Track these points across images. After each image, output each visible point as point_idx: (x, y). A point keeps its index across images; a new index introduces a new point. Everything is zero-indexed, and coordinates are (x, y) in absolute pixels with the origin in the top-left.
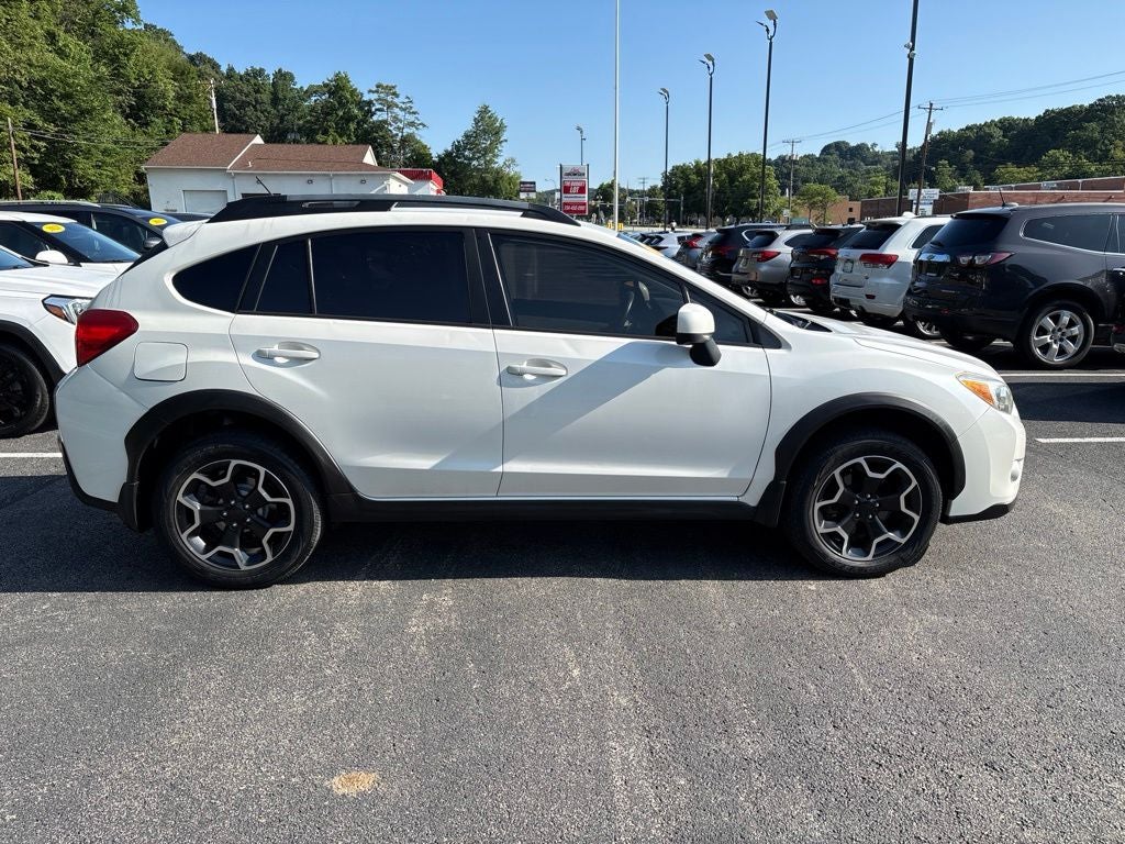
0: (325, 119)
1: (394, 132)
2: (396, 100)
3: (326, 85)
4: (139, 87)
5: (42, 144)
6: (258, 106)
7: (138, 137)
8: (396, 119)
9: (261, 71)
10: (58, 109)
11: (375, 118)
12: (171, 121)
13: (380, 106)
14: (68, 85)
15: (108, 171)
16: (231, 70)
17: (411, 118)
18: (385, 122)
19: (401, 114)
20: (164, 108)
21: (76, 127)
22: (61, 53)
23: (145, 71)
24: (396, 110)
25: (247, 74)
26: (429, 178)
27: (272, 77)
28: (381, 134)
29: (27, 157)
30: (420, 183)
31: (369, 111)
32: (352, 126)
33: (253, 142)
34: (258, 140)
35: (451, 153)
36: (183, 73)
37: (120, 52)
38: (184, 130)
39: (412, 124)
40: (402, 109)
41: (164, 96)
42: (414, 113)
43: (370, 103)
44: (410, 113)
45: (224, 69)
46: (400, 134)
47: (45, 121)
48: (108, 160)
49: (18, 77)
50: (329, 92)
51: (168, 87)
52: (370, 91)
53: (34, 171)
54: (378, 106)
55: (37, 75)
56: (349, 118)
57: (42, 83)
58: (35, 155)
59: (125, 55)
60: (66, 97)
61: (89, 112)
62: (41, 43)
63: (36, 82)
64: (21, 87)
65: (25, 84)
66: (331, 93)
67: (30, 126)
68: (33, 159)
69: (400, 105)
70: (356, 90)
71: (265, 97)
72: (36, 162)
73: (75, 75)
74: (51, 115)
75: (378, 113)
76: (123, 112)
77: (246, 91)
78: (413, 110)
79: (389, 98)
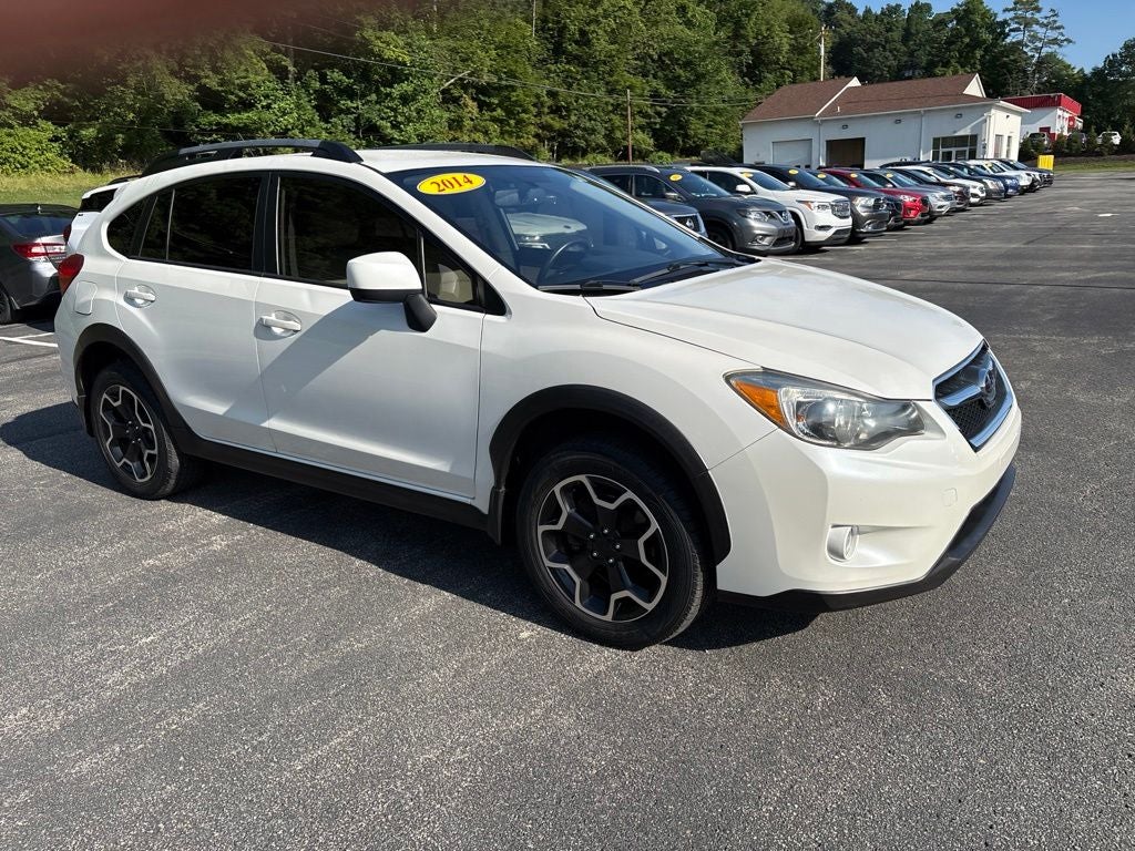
0: (948, 50)
1: (1030, 54)
2: (1037, 16)
3: (954, 11)
4: (757, 45)
5: (664, 109)
6: (887, 46)
7: (750, 94)
8: (1034, 38)
9: (898, 6)
10: (679, 76)
11: (1008, 40)
12: (783, 75)
13: (1016, 26)
14: (690, 53)
15: (718, 130)
16: (868, 11)
17: (1052, 34)
18: (1020, 43)
19: (1040, 31)
20: (777, 63)
21: (691, 91)
22: (689, 24)
23: (764, 28)
24: (1035, 27)
25: (882, 13)
26: (1056, 104)
27: (907, 12)
28: (1012, 57)
29: (651, 123)
30: (1038, 112)
31: (1003, 32)
32: (978, 53)
33: (849, 85)
34: (855, 82)
35: (1102, 71)
36: (800, 25)
37: (742, 14)
38: (794, 82)
39: (1055, 41)
40: (1043, 25)
41: (778, 50)
42: (1059, 28)
43: (1005, 23)
44: (1052, 29)
45: (860, 12)
46: (1037, 55)
47: (668, 88)
48: (718, 119)
49: (651, 51)
50: (956, 18)
51: (783, 41)
52: (1006, 10)
53: (656, 134)
54: (1014, 26)
55: (667, 46)
56: (976, 43)
57: (669, 54)
58: (658, 120)
59: (747, 15)
60: (687, 65)
61: (703, 76)
62: (674, 17)
63: (665, 55)
64: (653, 61)
65: (656, 57)
66: (959, 20)
67: (655, 95)
68: (655, 123)
69: (1041, 21)
70: (989, 10)
71: (897, 35)
72: (658, 126)
73: (697, 42)
74: (672, 83)
75: (1013, 34)
76: (741, 72)
77: (877, 31)
78: (1058, 24)
79: (1028, 15)
